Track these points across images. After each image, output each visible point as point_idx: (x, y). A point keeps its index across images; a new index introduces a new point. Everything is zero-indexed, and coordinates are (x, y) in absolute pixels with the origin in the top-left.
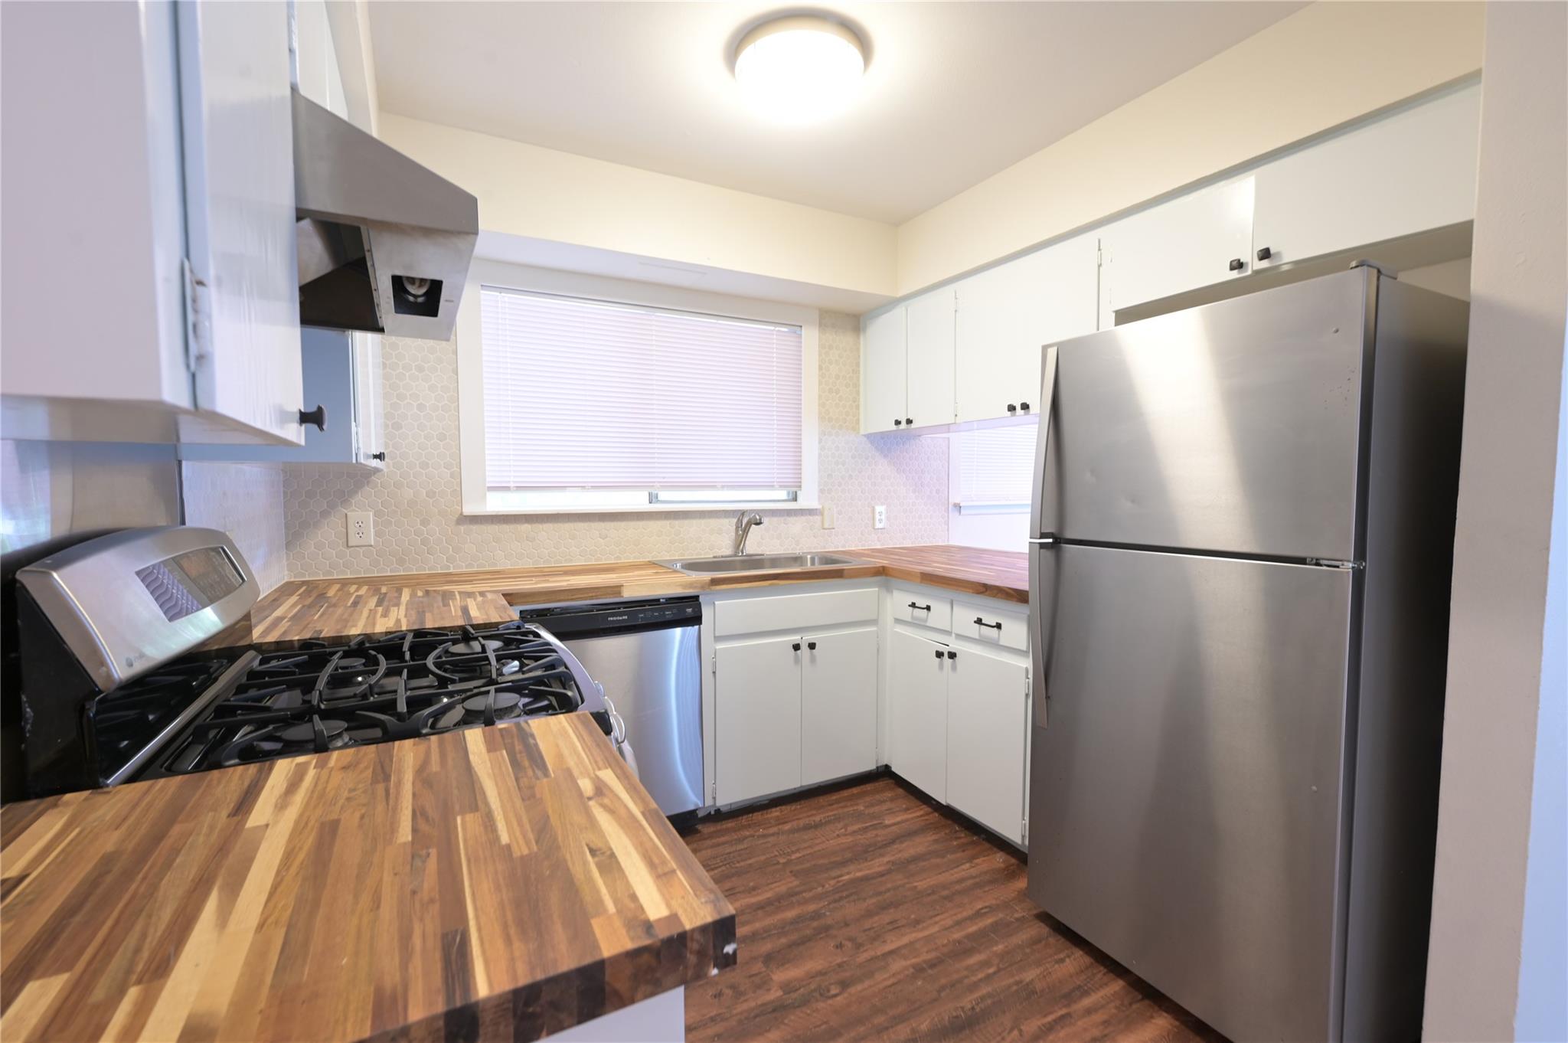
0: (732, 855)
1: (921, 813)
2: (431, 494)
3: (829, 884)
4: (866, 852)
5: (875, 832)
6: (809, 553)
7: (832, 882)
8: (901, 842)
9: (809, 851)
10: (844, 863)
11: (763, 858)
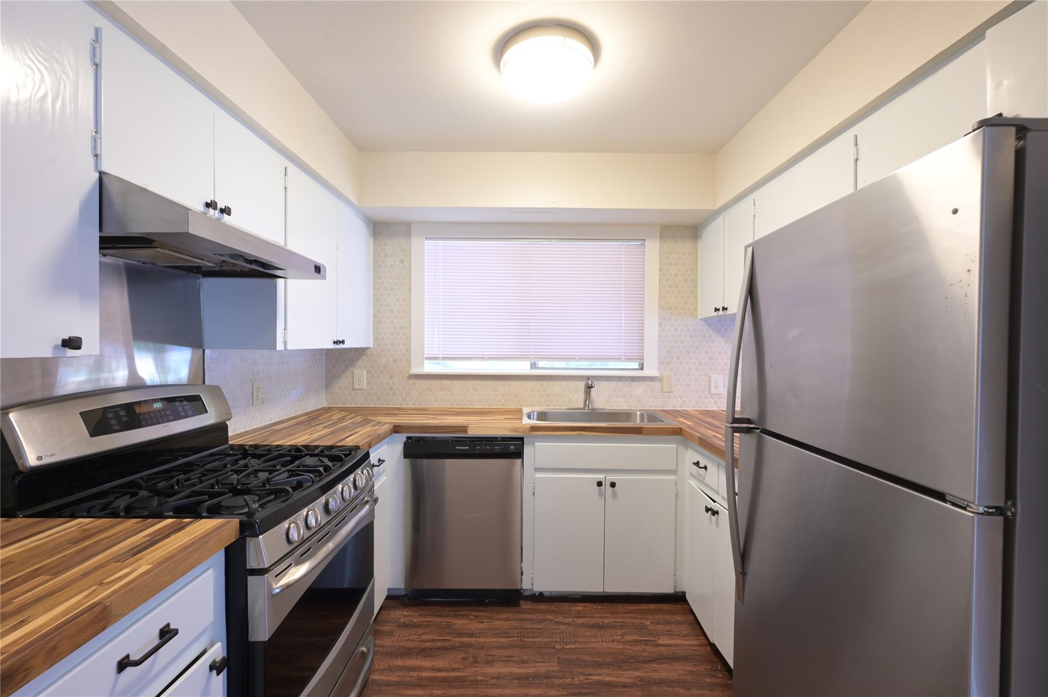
0: (528, 630)
1: (696, 642)
2: (395, 361)
3: (579, 678)
4: (625, 661)
5: (644, 647)
6: (639, 410)
7: (582, 678)
8: (661, 663)
9: (584, 646)
10: (600, 665)
11: (546, 640)
